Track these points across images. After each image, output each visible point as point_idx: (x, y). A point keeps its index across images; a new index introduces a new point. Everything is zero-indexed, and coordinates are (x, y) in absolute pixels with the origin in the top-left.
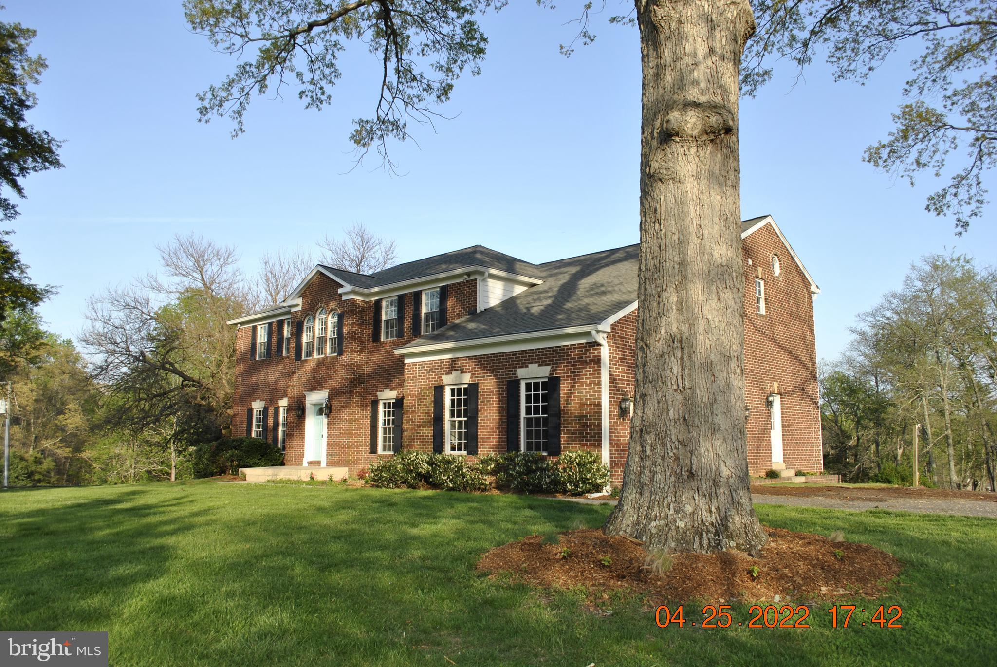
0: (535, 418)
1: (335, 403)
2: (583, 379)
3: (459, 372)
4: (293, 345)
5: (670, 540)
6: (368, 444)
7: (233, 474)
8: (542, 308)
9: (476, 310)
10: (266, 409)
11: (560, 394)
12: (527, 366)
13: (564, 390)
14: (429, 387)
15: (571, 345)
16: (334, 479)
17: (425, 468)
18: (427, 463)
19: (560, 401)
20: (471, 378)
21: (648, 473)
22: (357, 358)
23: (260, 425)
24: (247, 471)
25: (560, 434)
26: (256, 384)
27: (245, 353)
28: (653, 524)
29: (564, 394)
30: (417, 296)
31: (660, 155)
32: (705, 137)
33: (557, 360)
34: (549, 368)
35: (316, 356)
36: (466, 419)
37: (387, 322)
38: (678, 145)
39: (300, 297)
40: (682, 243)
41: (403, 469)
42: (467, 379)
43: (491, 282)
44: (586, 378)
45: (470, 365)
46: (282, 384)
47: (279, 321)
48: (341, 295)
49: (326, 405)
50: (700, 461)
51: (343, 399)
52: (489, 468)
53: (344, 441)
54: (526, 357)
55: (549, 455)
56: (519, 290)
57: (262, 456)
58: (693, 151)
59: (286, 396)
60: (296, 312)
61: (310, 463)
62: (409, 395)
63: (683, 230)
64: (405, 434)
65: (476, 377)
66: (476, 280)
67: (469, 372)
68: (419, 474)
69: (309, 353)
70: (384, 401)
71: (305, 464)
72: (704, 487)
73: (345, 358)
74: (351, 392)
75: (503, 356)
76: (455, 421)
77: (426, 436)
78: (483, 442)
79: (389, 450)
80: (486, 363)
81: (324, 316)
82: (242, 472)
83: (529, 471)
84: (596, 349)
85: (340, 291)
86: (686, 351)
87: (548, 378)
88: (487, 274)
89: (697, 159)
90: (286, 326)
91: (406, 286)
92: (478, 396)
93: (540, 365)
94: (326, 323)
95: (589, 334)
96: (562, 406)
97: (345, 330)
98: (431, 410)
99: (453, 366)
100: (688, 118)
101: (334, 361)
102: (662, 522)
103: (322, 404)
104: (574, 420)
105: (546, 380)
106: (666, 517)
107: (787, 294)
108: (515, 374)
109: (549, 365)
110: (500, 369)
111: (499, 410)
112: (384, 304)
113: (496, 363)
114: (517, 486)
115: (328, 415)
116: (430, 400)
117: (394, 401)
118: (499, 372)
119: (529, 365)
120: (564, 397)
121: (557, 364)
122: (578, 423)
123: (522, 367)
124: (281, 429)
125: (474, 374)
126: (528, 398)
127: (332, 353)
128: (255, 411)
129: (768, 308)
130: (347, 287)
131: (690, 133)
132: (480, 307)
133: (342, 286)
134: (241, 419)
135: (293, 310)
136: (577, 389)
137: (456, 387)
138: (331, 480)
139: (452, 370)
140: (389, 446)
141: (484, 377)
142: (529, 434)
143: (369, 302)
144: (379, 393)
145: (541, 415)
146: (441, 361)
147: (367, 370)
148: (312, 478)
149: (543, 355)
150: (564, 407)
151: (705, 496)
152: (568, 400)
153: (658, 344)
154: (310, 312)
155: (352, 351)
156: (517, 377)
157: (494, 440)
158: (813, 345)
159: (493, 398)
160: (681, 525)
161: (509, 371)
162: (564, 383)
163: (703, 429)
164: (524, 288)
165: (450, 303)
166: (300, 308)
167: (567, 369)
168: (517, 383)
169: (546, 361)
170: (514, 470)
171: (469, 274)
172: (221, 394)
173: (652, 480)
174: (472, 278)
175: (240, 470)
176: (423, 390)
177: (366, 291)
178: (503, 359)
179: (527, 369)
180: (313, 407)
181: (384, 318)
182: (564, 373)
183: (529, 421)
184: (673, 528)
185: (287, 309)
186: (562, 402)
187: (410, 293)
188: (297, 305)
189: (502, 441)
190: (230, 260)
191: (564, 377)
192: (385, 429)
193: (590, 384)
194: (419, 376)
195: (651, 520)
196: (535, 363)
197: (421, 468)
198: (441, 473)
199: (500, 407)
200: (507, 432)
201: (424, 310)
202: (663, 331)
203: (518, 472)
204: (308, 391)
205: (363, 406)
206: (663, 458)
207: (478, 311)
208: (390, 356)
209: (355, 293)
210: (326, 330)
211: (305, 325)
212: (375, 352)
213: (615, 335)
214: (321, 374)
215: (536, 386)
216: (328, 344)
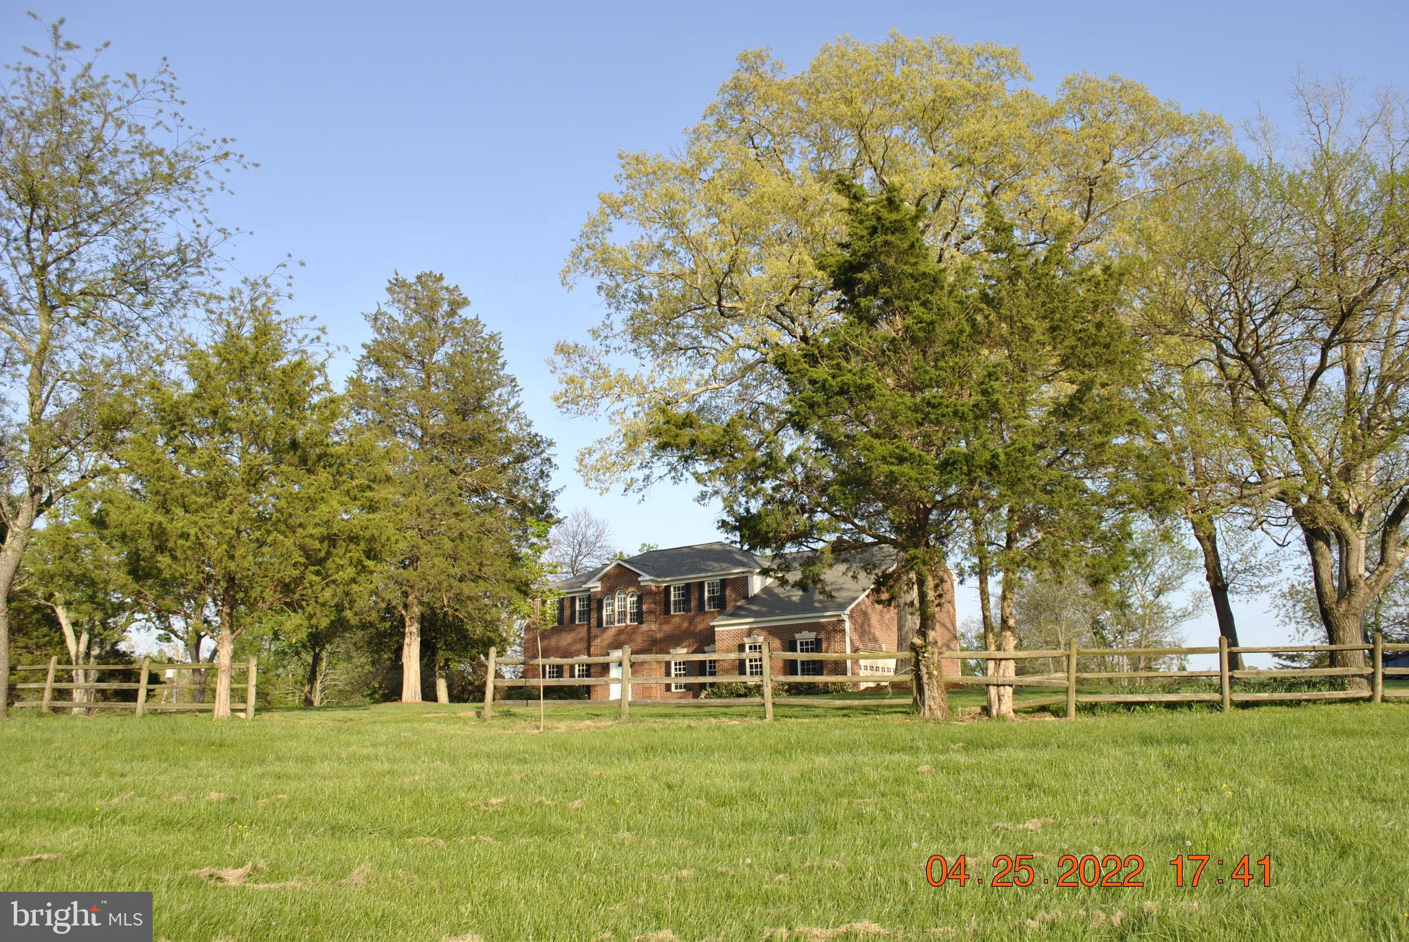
0: (807, 661)
2: (835, 638)
3: (754, 636)
4: (594, 616)
6: (664, 685)
9: (747, 596)
11: (822, 647)
12: (801, 632)
13: (824, 645)
14: (733, 646)
15: (827, 621)
22: (654, 627)
25: (823, 669)
26: (549, 646)
29: (824, 648)
30: (701, 585)
33: (819, 629)
35: (616, 625)
36: (760, 664)
37: (674, 601)
39: (600, 581)
42: (761, 640)
43: (756, 577)
44: (837, 639)
45: (763, 632)
47: (572, 597)
48: (640, 582)
54: (800, 627)
56: (770, 581)
59: (585, 654)
60: (595, 593)
66: (747, 577)
67: (761, 636)
69: (611, 623)
73: (644, 627)
76: (753, 665)
79: (680, 689)
80: (773, 631)
81: (623, 596)
84: (843, 624)
85: (639, 579)
87: (814, 639)
88: (754, 573)
90: (577, 602)
91: (693, 578)
93: (809, 632)
94: (625, 601)
95: (840, 615)
97: (645, 608)
99: (751, 632)
101: (635, 629)
104: (831, 661)
108: (794, 637)
109: (814, 632)
110: (783, 634)
112: (672, 589)
113: (781, 630)
115: (631, 667)
118: (783, 636)
119: (803, 632)
121: (820, 631)
122: (833, 663)
123: (798, 633)
125: (766, 638)
126: (802, 651)
127: (632, 623)
128: (547, 666)
130: (645, 577)
132: (751, 594)
133: (640, 575)
135: (592, 590)
136: (832, 647)
137: (752, 645)
139: (750, 635)
140: (681, 686)
141: (773, 639)
142: (803, 670)
143: (660, 588)
144: (671, 650)
146: (742, 630)
147: (659, 636)
149: (810, 626)
153: (906, 629)
154: (609, 592)
155: (649, 622)
156: (795, 639)
158: (954, 615)
161: (789, 636)
162: (824, 642)
165: (728, 592)
166: (599, 589)
167: (826, 634)
168: (795, 642)
169: (813, 630)
171: (742, 573)
174: (744, 575)
176: (730, 647)
177: (659, 580)
179: (801, 634)
180: (616, 661)
181: (672, 599)
182: (824, 636)
183: (802, 663)
185: (584, 589)
187: (695, 583)
188: (597, 587)
191: (824, 638)
193: (840, 642)
194: (726, 638)
196: (806, 631)
197: (741, 691)
200: (790, 670)
201: (706, 594)
204: (611, 650)
207: (749, 597)
208: (679, 626)
209: (652, 581)
210: (625, 606)
211: (605, 602)
212: (667, 622)
213: (851, 617)
214: (623, 637)
215: (807, 643)
216: (628, 617)
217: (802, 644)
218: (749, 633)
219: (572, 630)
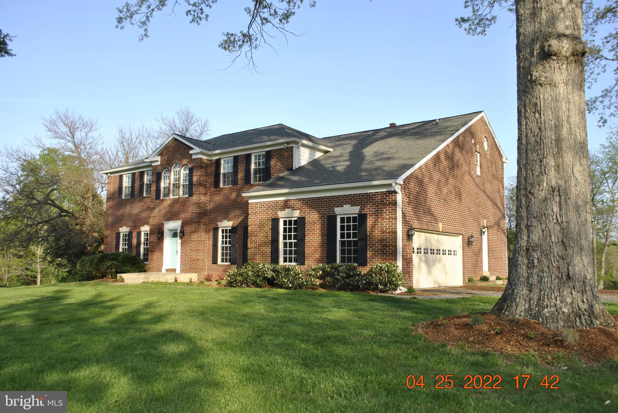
0: (348, 241)
1: (187, 229)
2: (384, 215)
3: (291, 209)
4: (154, 188)
5: (560, 320)
6: (211, 258)
7: (112, 278)
8: (344, 167)
9: (293, 167)
10: (130, 233)
11: (367, 225)
12: (342, 206)
13: (369, 223)
14: (267, 219)
15: (375, 193)
16: (193, 280)
17: (270, 274)
18: (271, 270)
19: (367, 229)
20: (300, 213)
21: (535, 277)
22: (203, 199)
23: (125, 244)
24: (124, 276)
25: (367, 251)
26: (123, 215)
27: (114, 193)
28: (546, 310)
29: (369, 225)
30: (248, 157)
31: (540, 68)
32: (572, 58)
33: (364, 202)
34: (359, 207)
35: (171, 197)
36: (295, 241)
37: (224, 174)
38: (555, 62)
39: (159, 155)
40: (558, 127)
41: (253, 275)
42: (297, 214)
43: (302, 149)
44: (386, 215)
45: (298, 204)
46: (144, 215)
47: (141, 172)
48: (191, 155)
49: (181, 230)
50: (574, 269)
51: (193, 227)
52: (318, 274)
53: (194, 255)
54: (341, 200)
55: (359, 265)
56: (318, 155)
57: (132, 265)
58: (564, 66)
59: (147, 223)
60: (155, 166)
61: (167, 270)
62: (253, 224)
63: (558, 118)
64: (249, 251)
65: (303, 213)
66: (292, 147)
67: (298, 209)
68: (265, 278)
69: (167, 195)
70: (223, 228)
71: (164, 271)
72: (578, 286)
73: (195, 198)
74: (199, 222)
75: (324, 199)
76: (287, 242)
77: (265, 252)
78: (309, 256)
79: (226, 261)
80: (311, 203)
81: (178, 169)
82: (120, 276)
83: (348, 276)
84: (394, 196)
85: (191, 152)
86: (563, 198)
87: (358, 214)
88: (300, 143)
89: (566, 72)
90: (146, 175)
91: (241, 150)
92: (305, 225)
93: (351, 206)
94: (179, 173)
95: (390, 185)
96: (368, 233)
97: (195, 179)
98: (269, 235)
99: (286, 205)
100: (564, 45)
101: (186, 201)
102: (553, 309)
103: (177, 230)
104: (377, 242)
105: (357, 215)
106: (556, 306)
107: (491, 163)
108: (333, 211)
109: (358, 205)
110: (322, 208)
111: (321, 235)
112: (222, 161)
113: (319, 204)
114: (341, 286)
115: (181, 238)
116: (268, 227)
117: (230, 228)
118: (321, 210)
119: (344, 206)
120: (370, 227)
121: (365, 205)
122: (380, 245)
123: (339, 207)
124: (142, 246)
125: (303, 211)
126: (342, 228)
127: (184, 195)
128: (121, 235)
129: (481, 172)
130: (197, 150)
131: (564, 54)
132: (296, 166)
133: (192, 149)
134: (112, 240)
135: (154, 164)
136: (379, 222)
137: (288, 219)
138: (191, 282)
139: (285, 208)
140: (226, 259)
141: (310, 213)
142: (343, 252)
143: (211, 160)
144: (218, 223)
145: (352, 239)
146: (277, 202)
147: (210, 207)
148: (176, 280)
149: (354, 199)
150: (370, 234)
151: (579, 292)
152: (372, 229)
154: (166, 166)
155: (199, 194)
156: (335, 213)
157: (317, 255)
159: (316, 227)
160: (565, 310)
161: (328, 209)
162: (370, 218)
163: (576, 249)
164: (321, 154)
165: (273, 162)
166: (159, 163)
167: (372, 209)
168: (335, 217)
169: (357, 203)
170: (338, 274)
171: (288, 143)
172: (88, 222)
173: (540, 282)
174: (290, 146)
175: (118, 275)
176: (263, 221)
177: (210, 153)
178: (324, 201)
179: (342, 208)
180: (169, 231)
181: (222, 171)
182: (369, 211)
183: (343, 243)
184: (561, 312)
185: (149, 164)
186: (368, 230)
187: (243, 155)
188: (157, 161)
189: (323, 256)
190: (93, 129)
191: (370, 214)
192: (223, 248)
193: (389, 219)
194: (260, 212)
195: (544, 308)
196: (348, 204)
197: (268, 274)
198: (283, 277)
199: (321, 233)
200: (327, 250)
201: (253, 167)
202: (545, 184)
203: (341, 277)
204: (166, 221)
205: (207, 231)
206: (548, 267)
207: (294, 168)
208: (227, 198)
209: (203, 154)
210: (179, 179)
211: (163, 175)
212: (217, 195)
213: (405, 187)
214: (176, 209)
215: (349, 219)
216: (181, 188)
217: (342, 220)
218: (284, 206)
219: (141, 201)
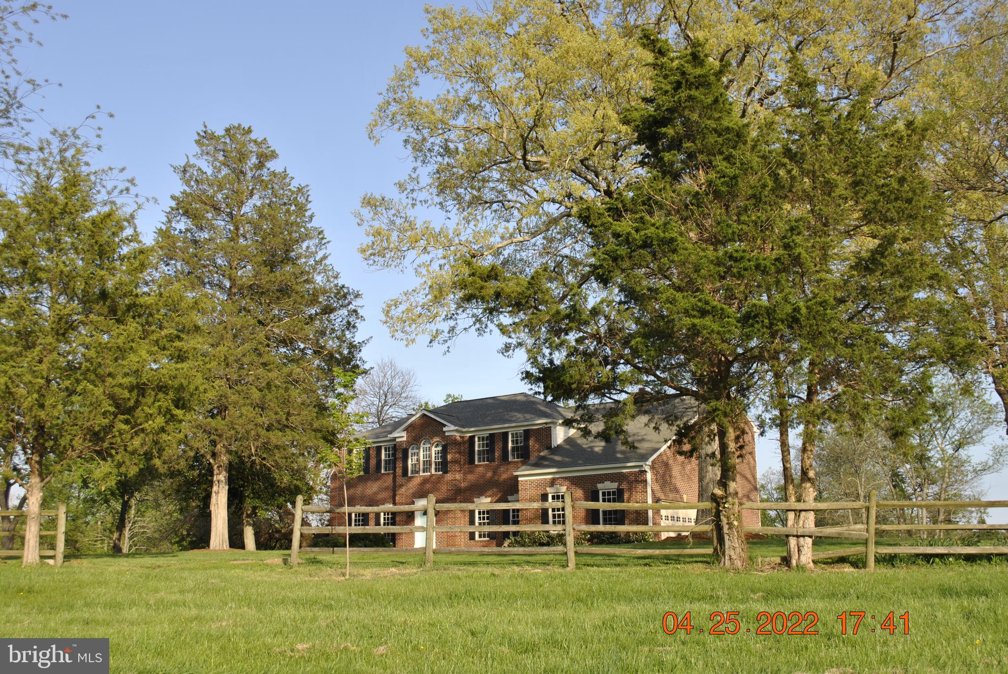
2: (637, 490)
3: (558, 486)
4: (399, 465)
6: (467, 534)
9: (551, 446)
11: (624, 498)
12: (603, 483)
13: (625, 495)
14: (537, 494)
15: (630, 472)
20: (567, 489)
22: (458, 476)
26: (355, 494)
29: (626, 498)
30: (505, 435)
34: (617, 484)
35: (421, 474)
36: (563, 513)
37: (479, 451)
39: (404, 431)
42: (564, 490)
43: (557, 428)
44: (639, 490)
45: (566, 482)
47: (377, 447)
48: (445, 432)
54: (602, 478)
59: (391, 503)
60: (400, 442)
62: (523, 499)
65: (570, 489)
66: (551, 427)
67: (565, 486)
69: (416, 472)
73: (449, 477)
75: (588, 477)
76: (555, 515)
79: (485, 537)
80: (575, 482)
81: (428, 446)
84: (644, 474)
85: (444, 429)
88: (557, 424)
90: (383, 450)
93: (611, 482)
94: (430, 450)
95: (642, 466)
97: (449, 457)
99: (554, 482)
101: (439, 479)
104: (633, 511)
105: (616, 490)
108: (596, 487)
109: (617, 482)
110: (586, 484)
112: (476, 439)
113: (584, 481)
115: (435, 515)
118: (585, 486)
119: (605, 482)
121: (621, 482)
123: (600, 483)
125: (569, 487)
126: (604, 500)
127: (436, 472)
130: (450, 427)
132: (554, 445)
133: (445, 426)
134: (340, 521)
135: (398, 440)
136: (634, 495)
137: (556, 495)
139: (553, 485)
140: (484, 535)
141: (576, 489)
142: (605, 520)
143: (465, 437)
144: (475, 499)
146: (546, 479)
147: (463, 485)
149: (612, 477)
152: (629, 501)
153: (706, 480)
154: (414, 442)
155: (455, 471)
156: (597, 489)
159: (582, 500)
161: (592, 486)
162: (626, 491)
165: (531, 443)
166: (405, 439)
167: (628, 485)
168: (598, 492)
169: (615, 480)
171: (546, 423)
174: (548, 426)
176: (533, 496)
177: (464, 430)
178: (588, 479)
180: (420, 511)
181: (476, 449)
183: (605, 513)
185: (393, 440)
187: (499, 433)
188: (402, 437)
191: (626, 488)
193: (641, 492)
194: (529, 488)
196: (608, 481)
200: (592, 518)
201: (510, 445)
204: (416, 499)
207: (553, 447)
208: (483, 476)
209: (457, 431)
210: (430, 456)
211: (410, 451)
212: (471, 472)
213: (652, 467)
214: (428, 486)
215: (609, 493)
216: (433, 466)
217: (604, 494)
218: (552, 483)
219: (377, 479)
